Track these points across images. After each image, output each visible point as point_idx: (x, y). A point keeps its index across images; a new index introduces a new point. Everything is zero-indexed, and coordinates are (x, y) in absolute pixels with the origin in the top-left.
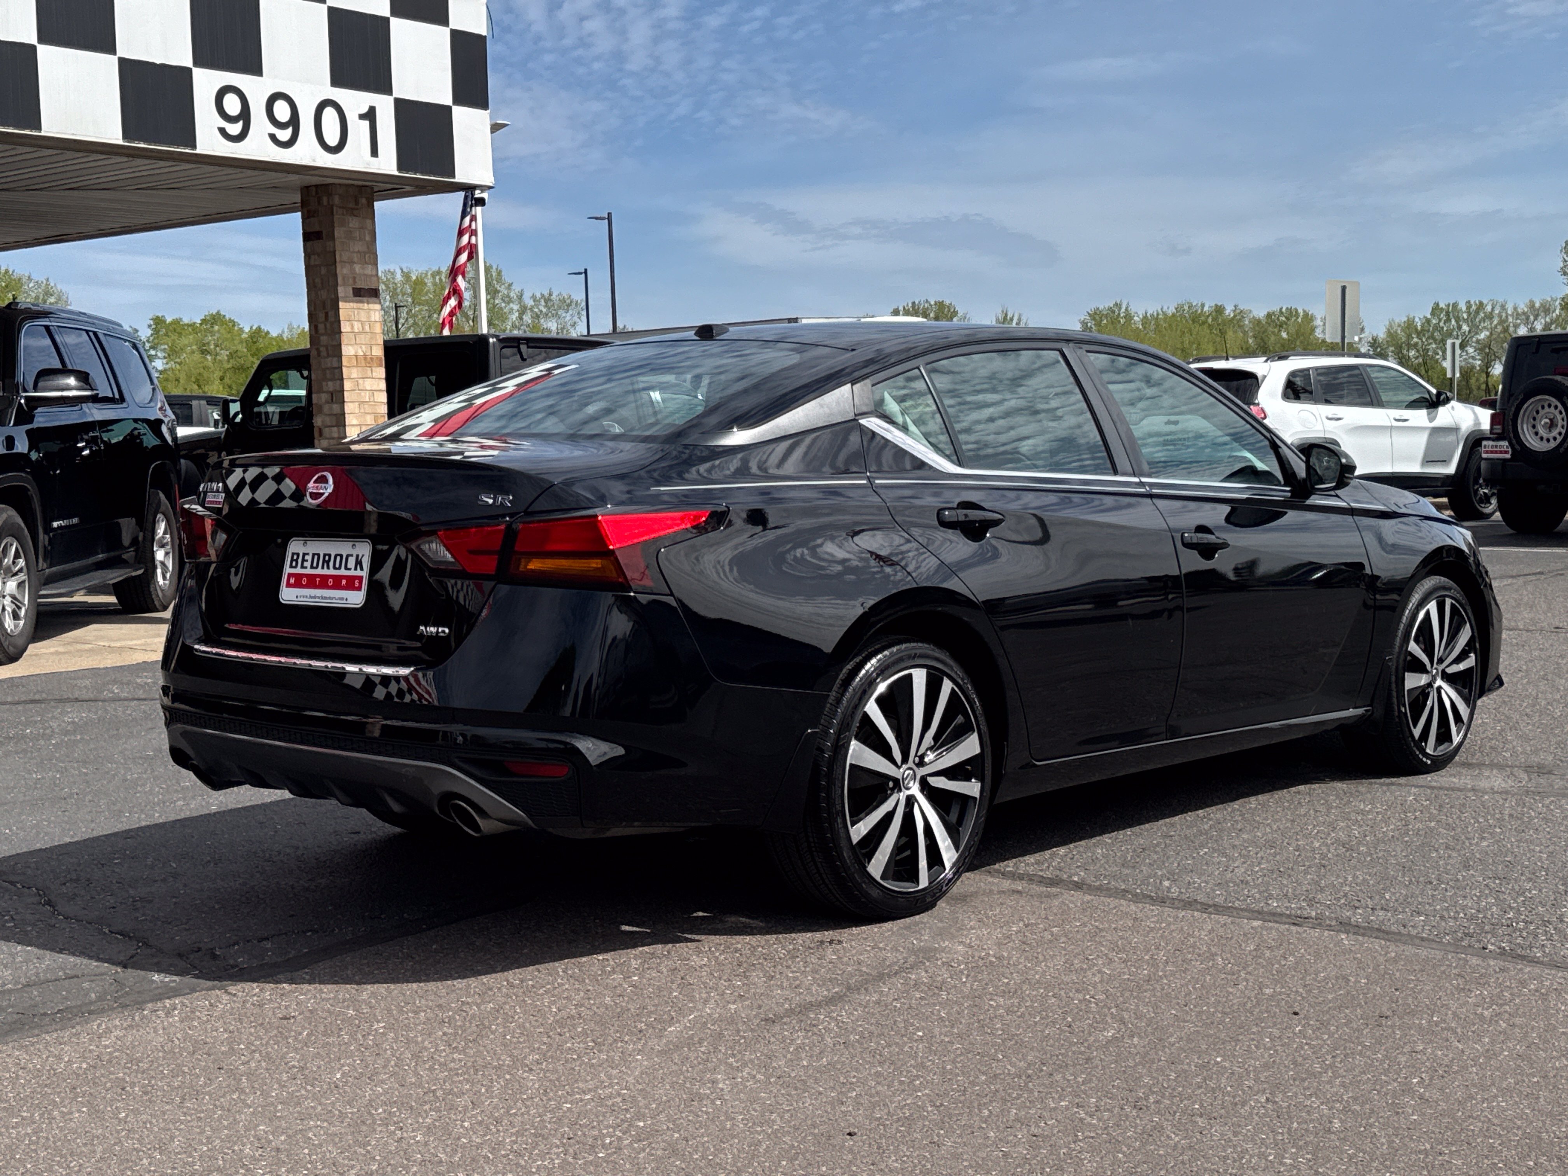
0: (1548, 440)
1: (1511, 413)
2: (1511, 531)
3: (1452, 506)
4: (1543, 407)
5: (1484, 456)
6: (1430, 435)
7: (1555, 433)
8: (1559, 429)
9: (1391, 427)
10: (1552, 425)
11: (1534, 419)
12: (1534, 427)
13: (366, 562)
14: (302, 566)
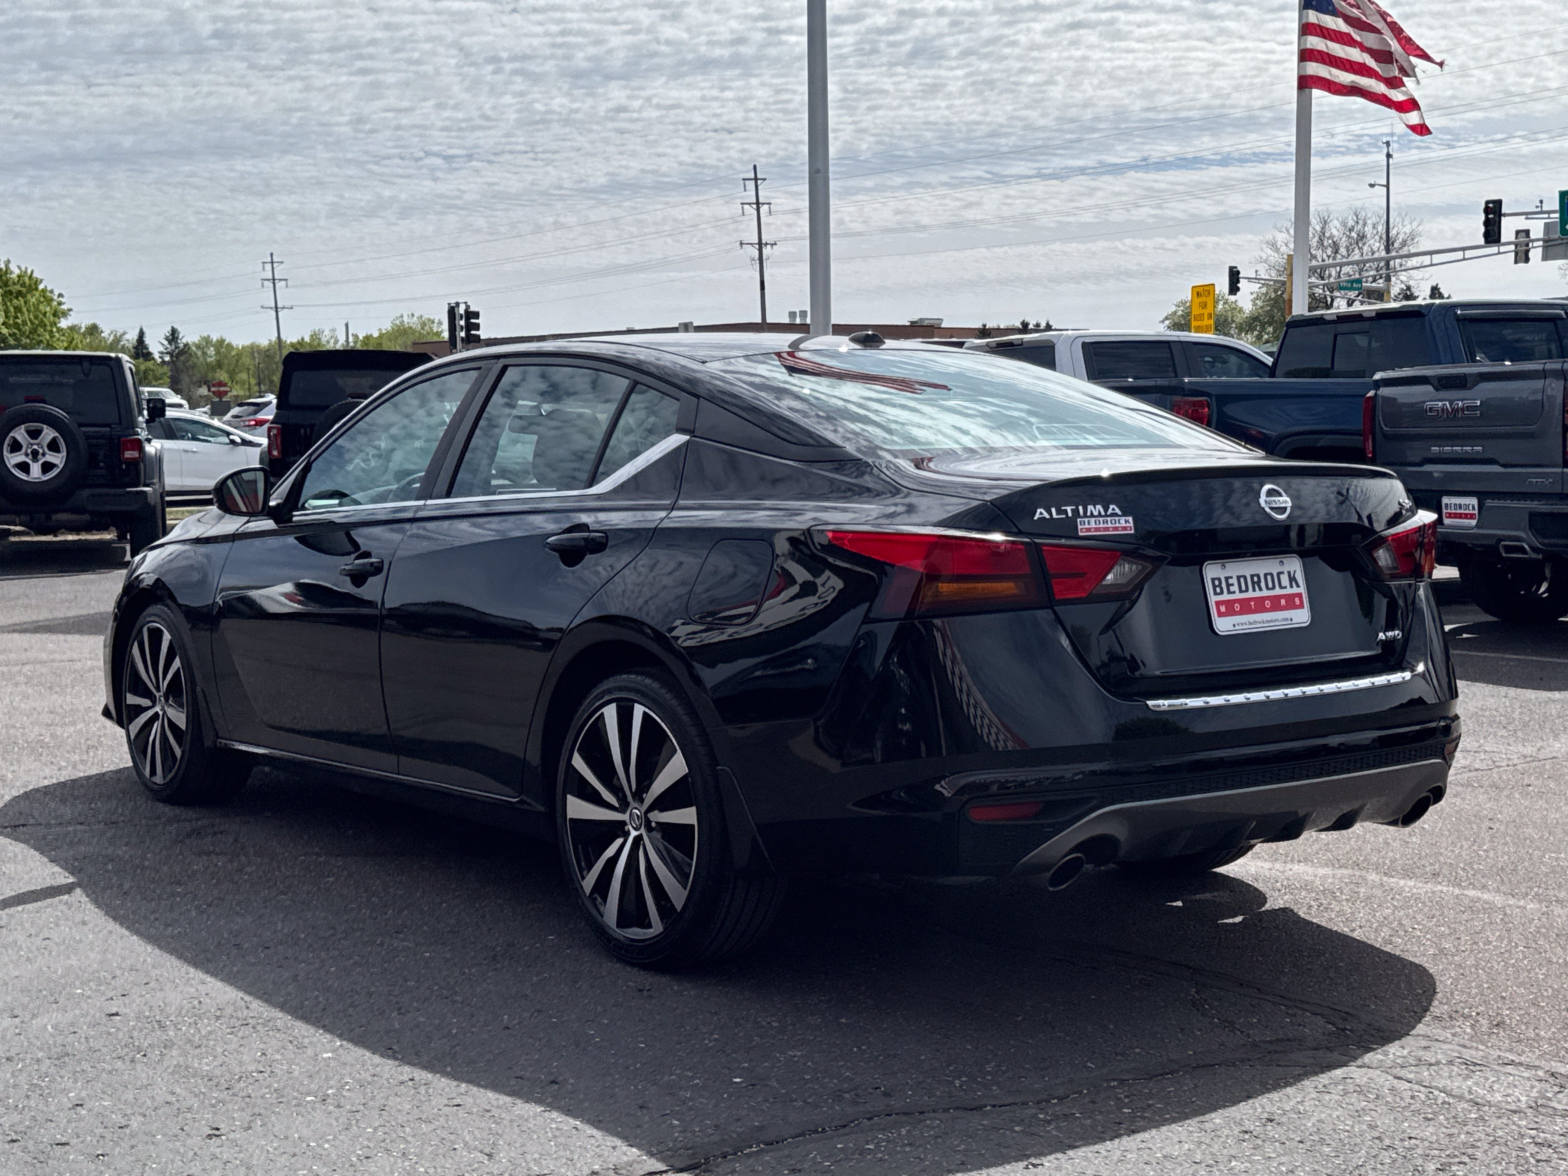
13: (1300, 577)
14: (1229, 592)
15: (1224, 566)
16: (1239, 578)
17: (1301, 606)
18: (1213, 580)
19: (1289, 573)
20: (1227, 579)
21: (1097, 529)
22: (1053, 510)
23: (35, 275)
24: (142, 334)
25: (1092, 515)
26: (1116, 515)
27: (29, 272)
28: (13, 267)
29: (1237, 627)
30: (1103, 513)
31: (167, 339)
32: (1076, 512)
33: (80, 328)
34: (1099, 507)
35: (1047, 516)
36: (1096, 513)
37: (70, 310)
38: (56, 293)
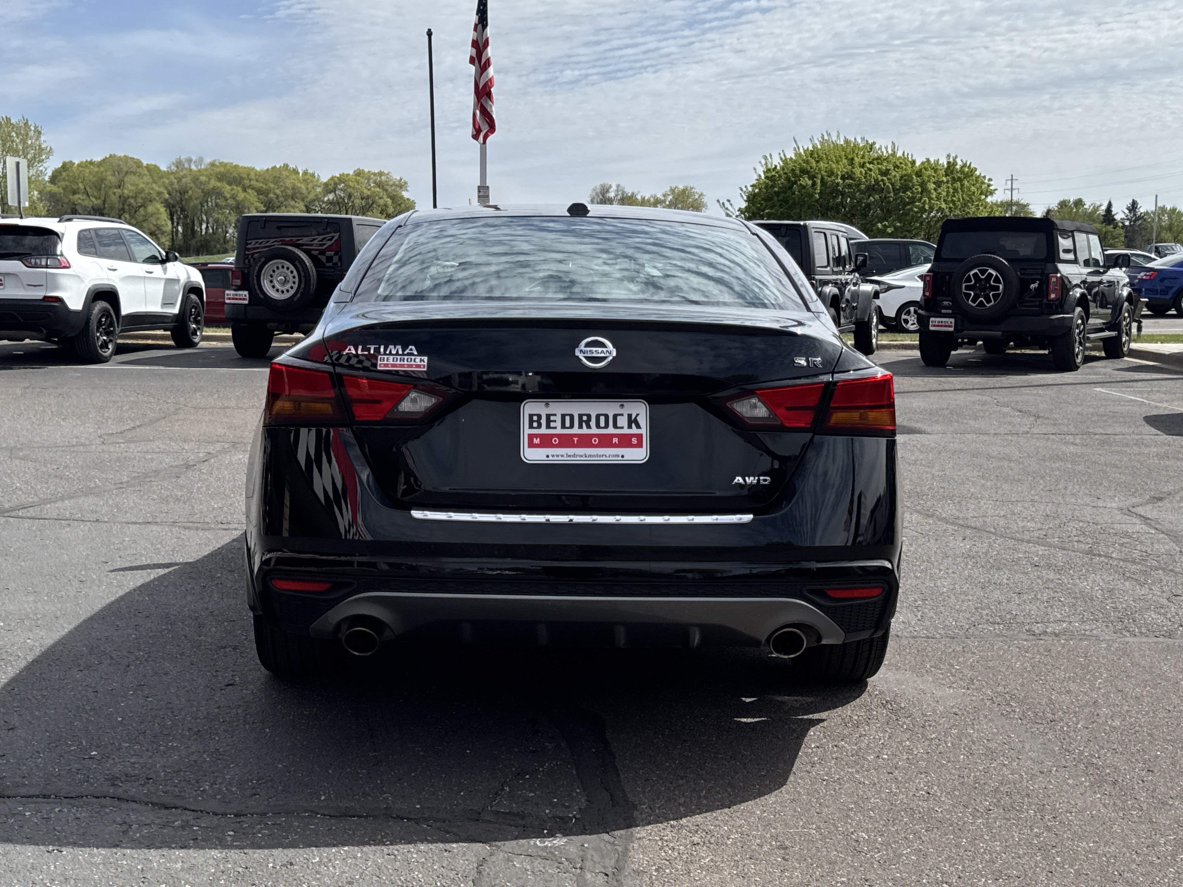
0: (283, 292)
1: (256, 272)
2: (239, 356)
3: (174, 337)
4: (278, 268)
5: (227, 301)
6: (165, 283)
7: (288, 287)
8: (291, 284)
9: (145, 277)
10: (285, 282)
11: (271, 276)
12: (271, 282)
13: (643, 420)
14: (548, 427)
15: (547, 404)
16: (563, 417)
17: (640, 445)
18: (531, 416)
19: (630, 416)
20: (548, 416)
21: (393, 365)
22: (360, 348)
23: (972, 166)
24: (1110, 205)
25: (390, 354)
26: (412, 354)
27: (968, 164)
28: (959, 161)
29: (550, 458)
30: (400, 352)
31: (1128, 208)
32: (377, 350)
33: (1069, 201)
34: (399, 347)
35: (354, 352)
36: (394, 352)
37: (996, 190)
38: (987, 178)
